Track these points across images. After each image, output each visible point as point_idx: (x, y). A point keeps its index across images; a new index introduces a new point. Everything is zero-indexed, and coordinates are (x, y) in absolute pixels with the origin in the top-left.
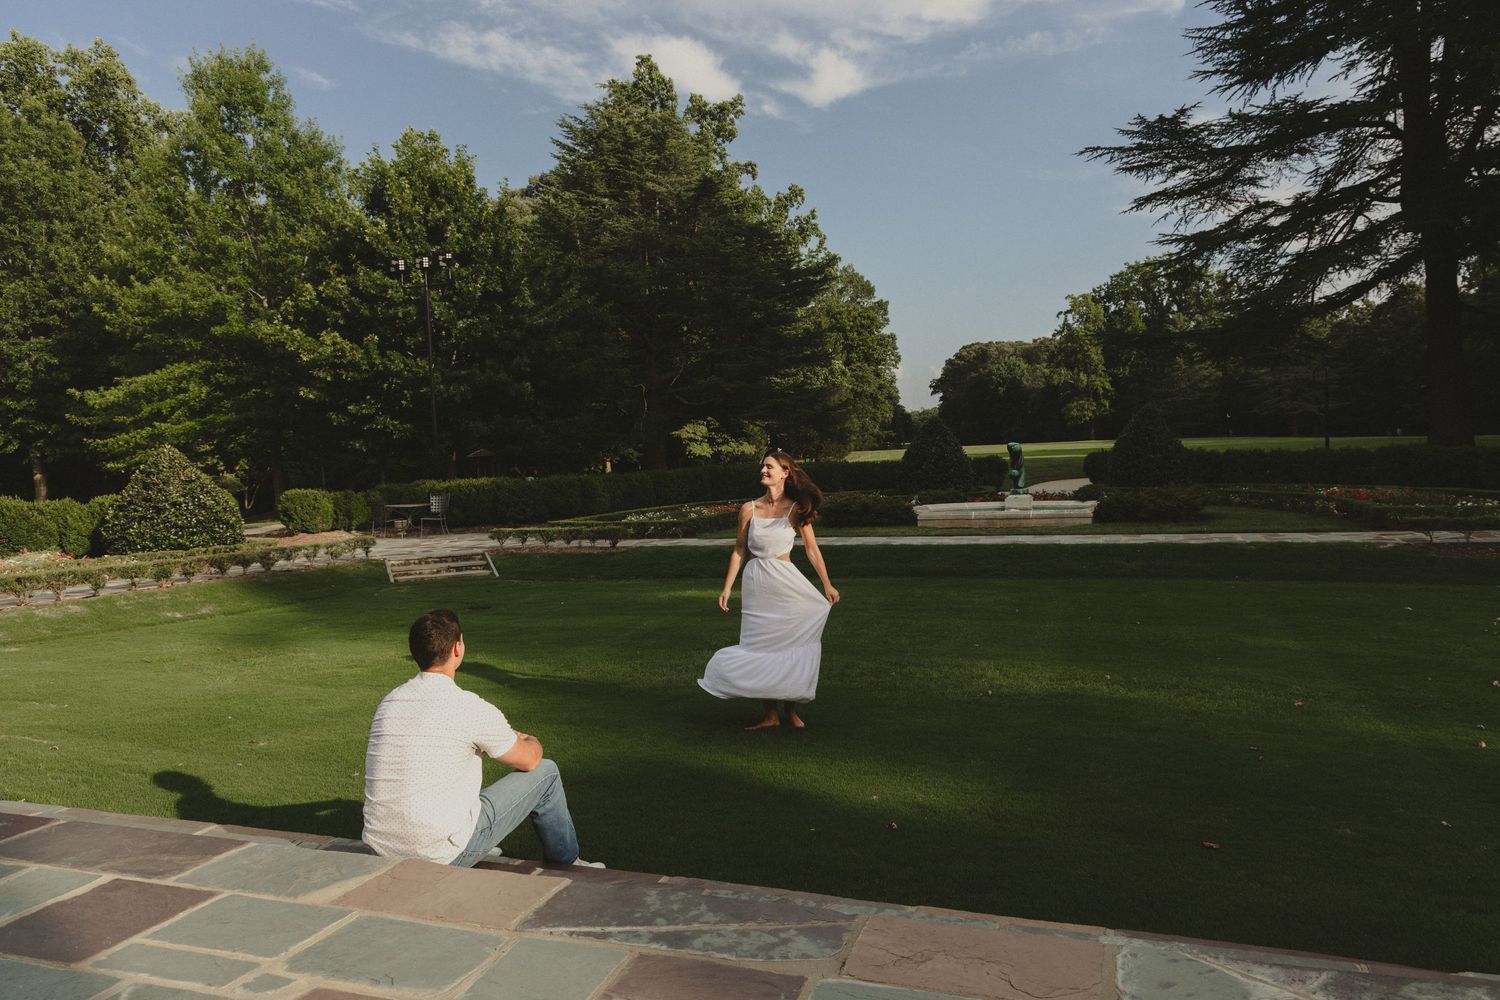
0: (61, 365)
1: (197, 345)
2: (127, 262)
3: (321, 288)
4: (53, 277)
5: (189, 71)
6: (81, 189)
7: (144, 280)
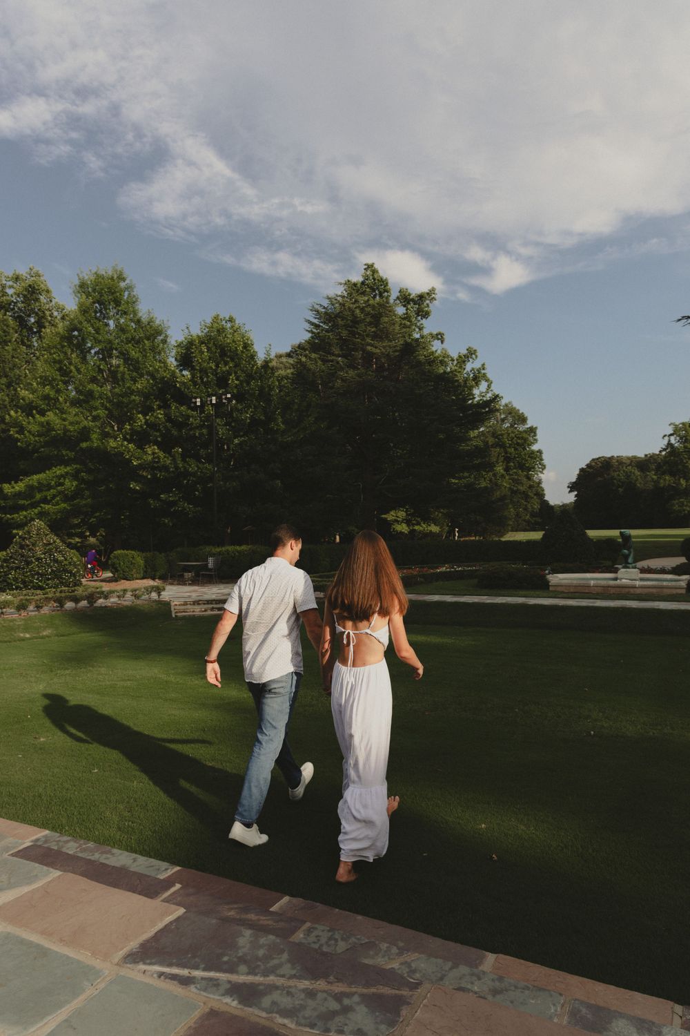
1: (72, 454)
2: (33, 401)
3: (148, 417)
5: (77, 282)
6: (13, 357)
7: (42, 413)
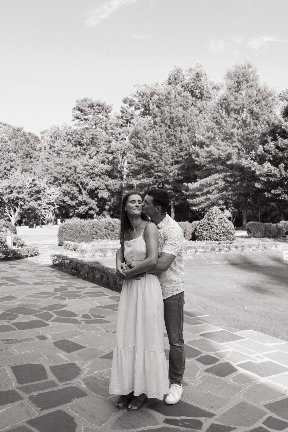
0: (181, 173)
1: (222, 167)
2: (203, 140)
3: (265, 147)
4: (181, 145)
5: (226, 73)
6: (191, 115)
7: (208, 146)
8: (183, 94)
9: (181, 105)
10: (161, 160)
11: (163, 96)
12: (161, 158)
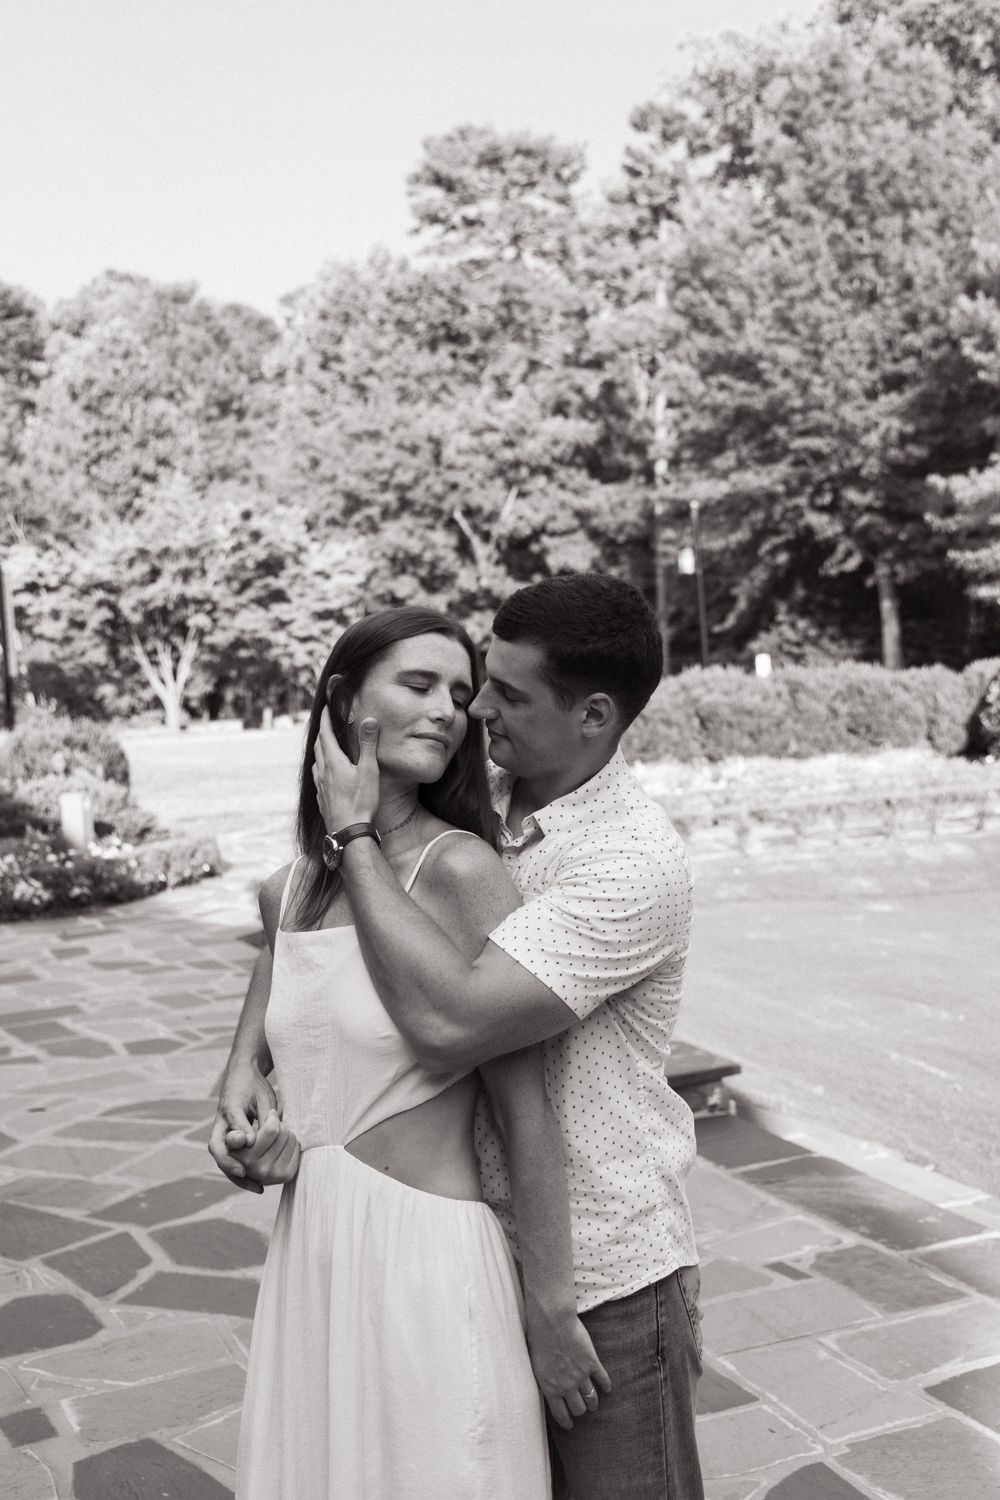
0: (918, 432)
4: (909, 301)
8: (905, 56)
9: (895, 112)
10: (817, 380)
11: (807, 75)
12: (817, 371)
